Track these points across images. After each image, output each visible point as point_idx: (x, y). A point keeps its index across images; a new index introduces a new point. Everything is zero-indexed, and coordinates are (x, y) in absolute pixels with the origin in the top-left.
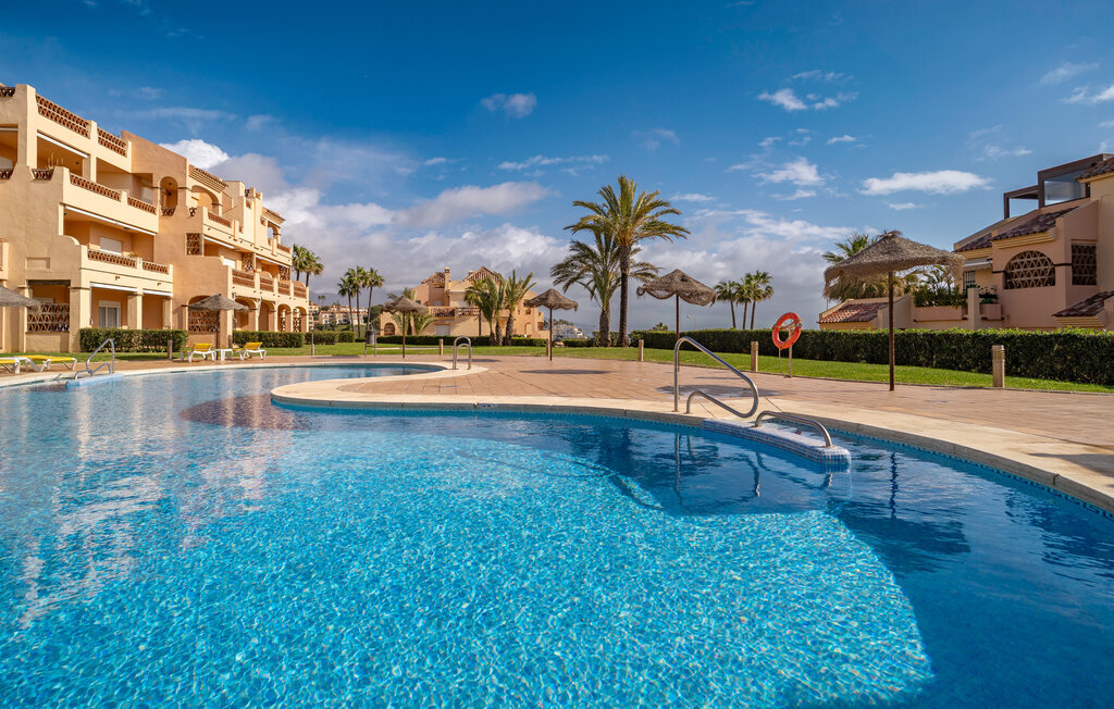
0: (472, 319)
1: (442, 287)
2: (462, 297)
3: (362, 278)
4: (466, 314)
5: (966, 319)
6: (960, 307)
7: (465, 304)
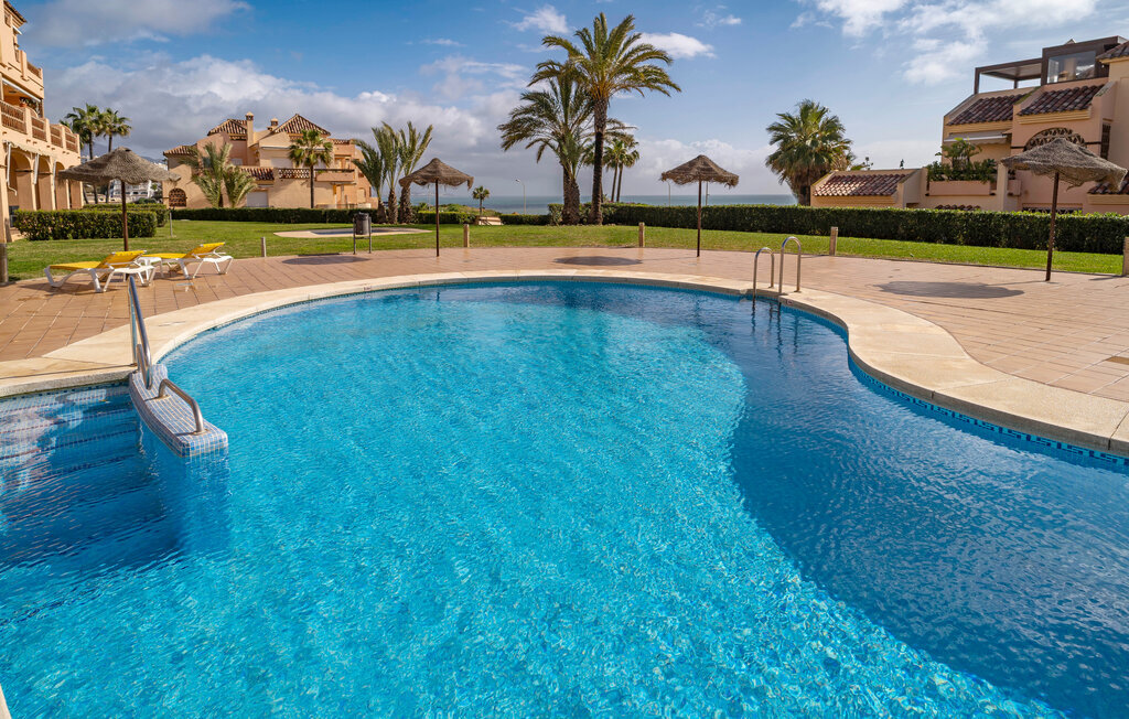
0: (297, 184)
1: (243, 139)
2: (286, 154)
3: (96, 122)
4: (289, 176)
5: (993, 194)
6: (988, 183)
7: (288, 164)
